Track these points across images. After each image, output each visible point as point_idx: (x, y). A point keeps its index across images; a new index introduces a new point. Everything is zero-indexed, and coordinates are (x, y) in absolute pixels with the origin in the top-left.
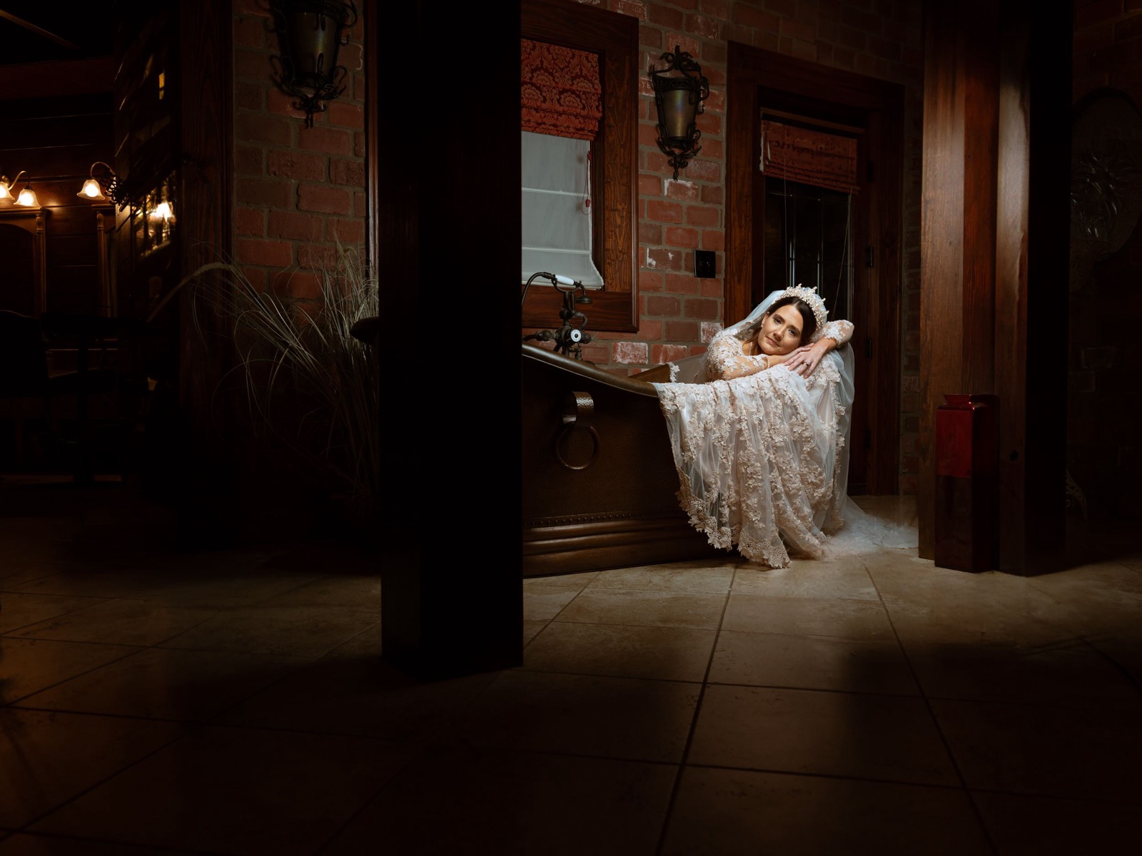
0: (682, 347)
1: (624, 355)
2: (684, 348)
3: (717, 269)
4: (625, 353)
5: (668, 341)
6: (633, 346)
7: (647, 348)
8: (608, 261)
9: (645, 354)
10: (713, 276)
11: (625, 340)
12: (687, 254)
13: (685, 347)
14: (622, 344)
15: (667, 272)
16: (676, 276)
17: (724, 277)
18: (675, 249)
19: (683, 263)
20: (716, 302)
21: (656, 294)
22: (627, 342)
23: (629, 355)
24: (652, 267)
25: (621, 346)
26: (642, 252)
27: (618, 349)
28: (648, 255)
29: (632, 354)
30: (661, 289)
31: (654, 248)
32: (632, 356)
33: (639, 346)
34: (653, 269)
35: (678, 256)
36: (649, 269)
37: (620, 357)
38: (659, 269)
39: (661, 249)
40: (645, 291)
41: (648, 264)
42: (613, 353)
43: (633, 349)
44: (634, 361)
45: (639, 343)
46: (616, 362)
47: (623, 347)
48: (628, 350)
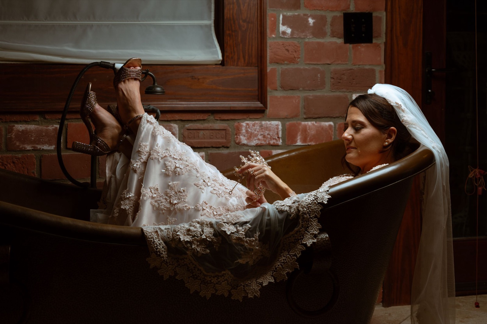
0: (327, 124)
1: (250, 136)
2: (330, 125)
3: (374, 34)
4: (251, 134)
5: (306, 119)
6: (261, 126)
7: (280, 127)
8: (228, 32)
9: (278, 134)
10: (370, 41)
11: (251, 119)
12: (334, 18)
13: (332, 123)
14: (247, 124)
15: (307, 40)
16: (318, 43)
17: (384, 40)
18: (319, 13)
19: (328, 29)
20: (373, 71)
21: (291, 67)
22: (253, 121)
23: (256, 136)
24: (286, 36)
25: (246, 126)
26: (273, 19)
27: (242, 130)
28: (281, 22)
29: (261, 135)
30: (298, 60)
31: (289, 14)
32: (260, 137)
33: (270, 125)
34: (287, 37)
35: (321, 21)
36: (282, 37)
37: (244, 138)
38: (295, 38)
39: (299, 15)
40: (277, 63)
41: (281, 32)
42: (236, 135)
43: (262, 129)
44: (263, 142)
45: (270, 122)
46: (240, 144)
47: (249, 127)
48: (255, 131)
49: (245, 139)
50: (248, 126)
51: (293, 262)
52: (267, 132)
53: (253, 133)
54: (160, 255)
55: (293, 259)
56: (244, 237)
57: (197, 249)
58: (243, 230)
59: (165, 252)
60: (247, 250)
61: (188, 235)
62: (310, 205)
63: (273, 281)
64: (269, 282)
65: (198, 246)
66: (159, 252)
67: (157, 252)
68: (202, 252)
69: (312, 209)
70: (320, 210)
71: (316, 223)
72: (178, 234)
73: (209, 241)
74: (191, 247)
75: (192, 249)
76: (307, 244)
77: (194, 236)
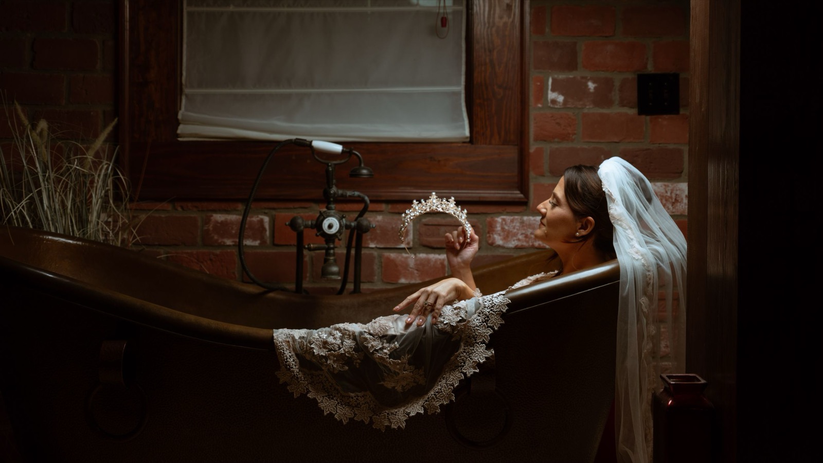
1: (507, 235)
3: (683, 102)
4: (509, 232)
6: (522, 222)
10: (677, 113)
11: (508, 214)
12: (624, 82)
14: (504, 220)
15: (586, 111)
16: (603, 115)
18: (601, 75)
19: (616, 96)
20: (678, 151)
21: (564, 145)
22: (512, 216)
23: (515, 235)
24: (557, 105)
25: (502, 222)
26: (539, 84)
27: (496, 227)
28: (550, 87)
29: (522, 234)
30: (574, 137)
31: (561, 76)
32: (520, 237)
33: (534, 222)
34: (558, 107)
35: (605, 86)
36: (552, 108)
37: (499, 238)
38: (568, 108)
39: (574, 78)
40: (545, 141)
41: (549, 101)
42: (489, 233)
43: (523, 226)
44: (525, 244)
45: (534, 218)
46: (494, 245)
47: (506, 224)
48: (514, 228)
49: (501, 239)
50: (504, 223)
51: (449, 392)
52: (530, 231)
53: (511, 231)
54: (289, 369)
55: (449, 388)
56: (387, 358)
57: (333, 366)
58: (389, 349)
59: (295, 366)
60: (392, 372)
61: (325, 347)
62: (478, 327)
63: (422, 412)
64: (417, 413)
65: (334, 362)
66: (289, 365)
67: (286, 365)
68: (340, 369)
69: (479, 333)
70: (489, 335)
71: (483, 350)
72: (312, 346)
73: (348, 357)
74: (327, 362)
75: (327, 365)
76: (467, 373)
77: (330, 350)
